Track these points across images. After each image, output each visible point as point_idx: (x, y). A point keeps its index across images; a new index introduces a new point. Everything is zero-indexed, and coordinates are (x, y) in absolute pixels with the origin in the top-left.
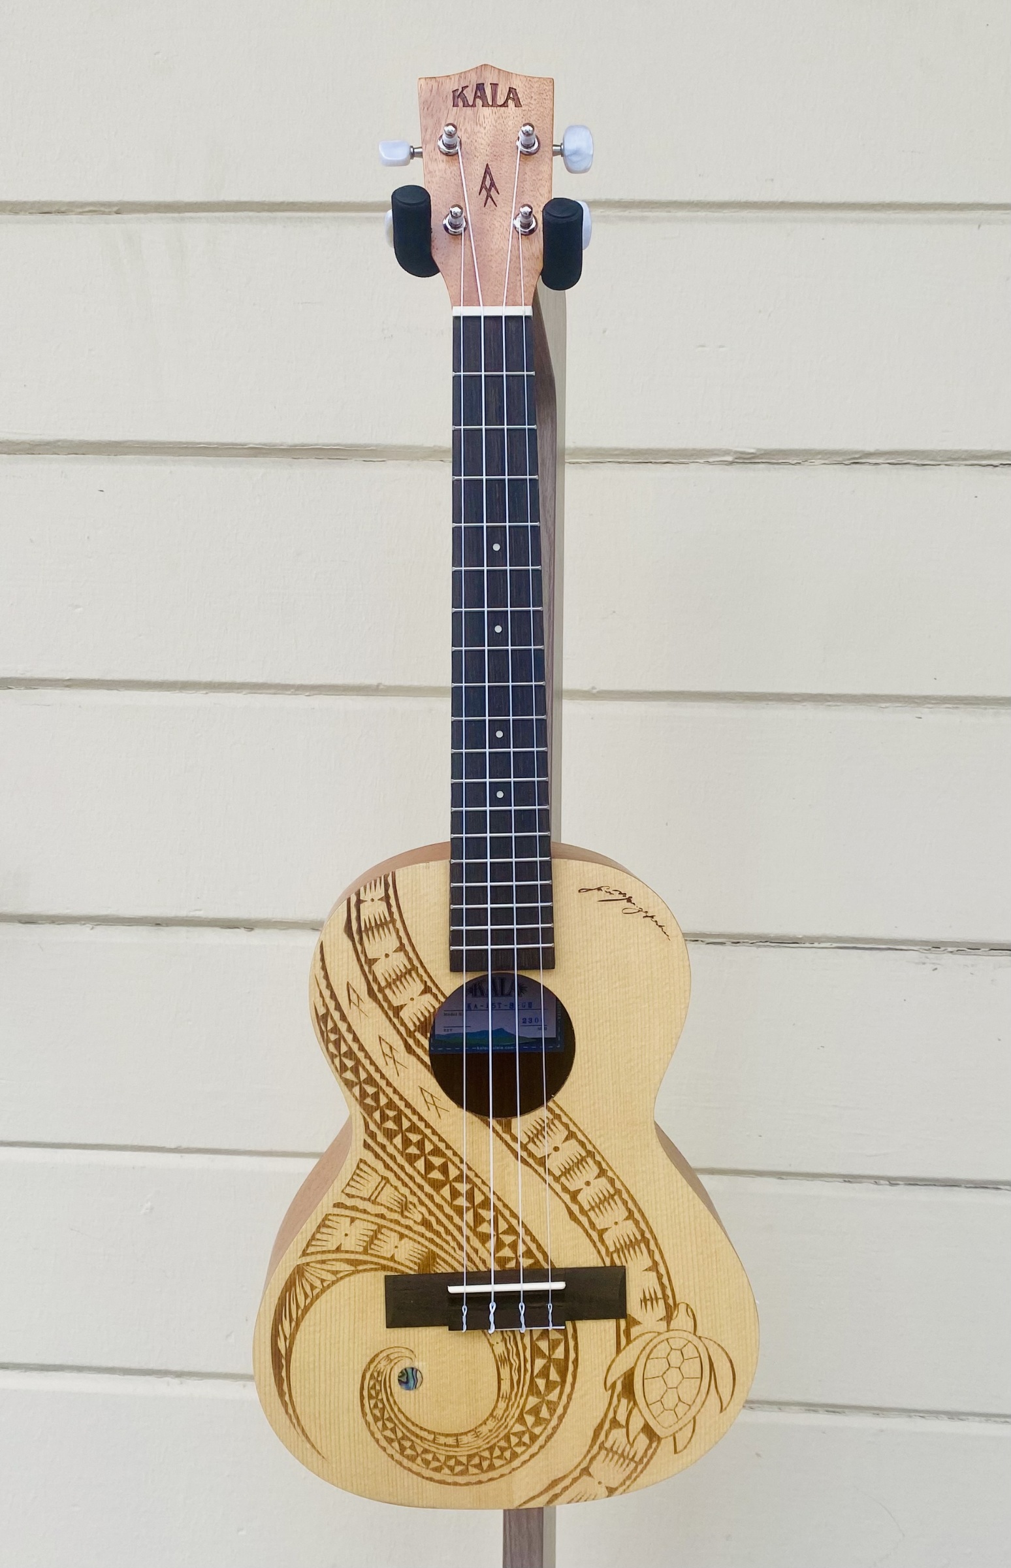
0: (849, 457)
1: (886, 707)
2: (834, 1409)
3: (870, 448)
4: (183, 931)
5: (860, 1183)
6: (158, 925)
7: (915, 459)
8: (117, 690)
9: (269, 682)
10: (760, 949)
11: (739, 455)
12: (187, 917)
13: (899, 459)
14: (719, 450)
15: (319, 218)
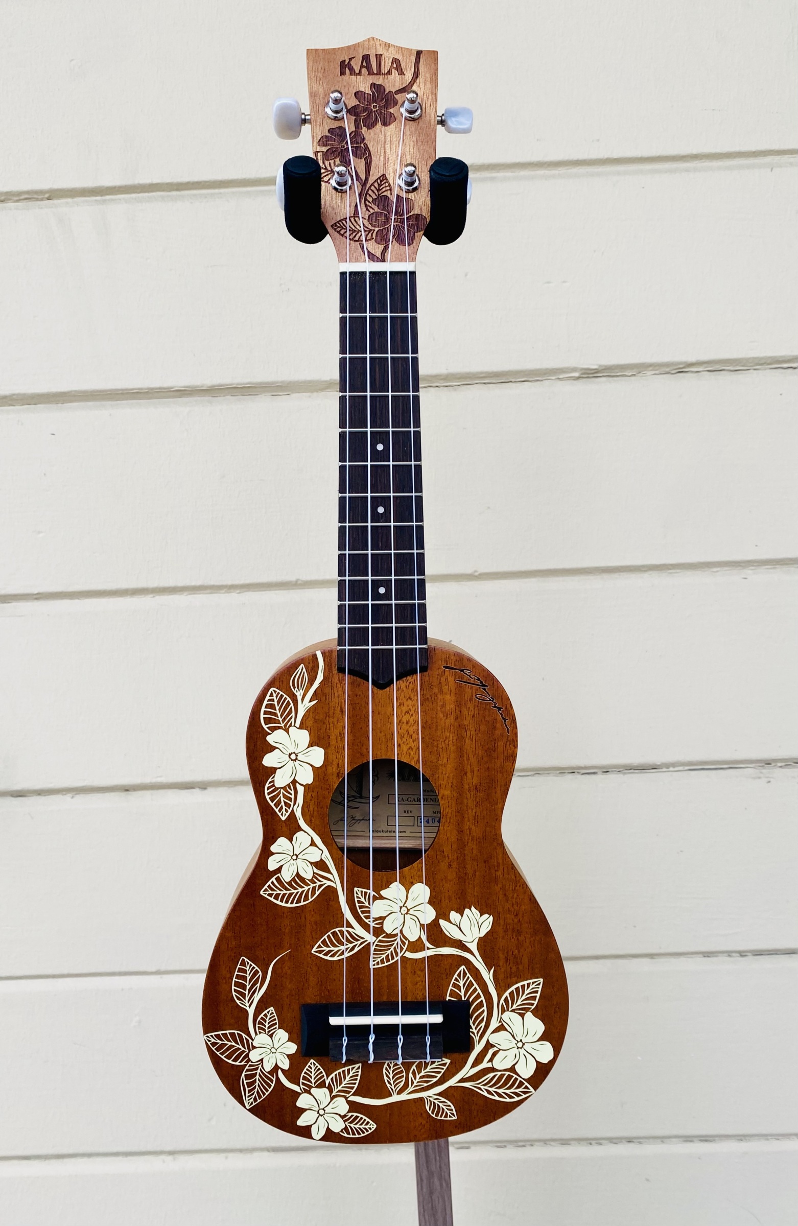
0: (675, 368)
1: (717, 571)
2: (705, 1139)
3: (692, 359)
4: (147, 793)
5: (716, 956)
6: (127, 790)
7: (728, 366)
8: (79, 599)
9: (206, 584)
10: (626, 776)
11: (583, 371)
12: (150, 783)
13: (716, 367)
14: (567, 368)
15: (220, 193)
